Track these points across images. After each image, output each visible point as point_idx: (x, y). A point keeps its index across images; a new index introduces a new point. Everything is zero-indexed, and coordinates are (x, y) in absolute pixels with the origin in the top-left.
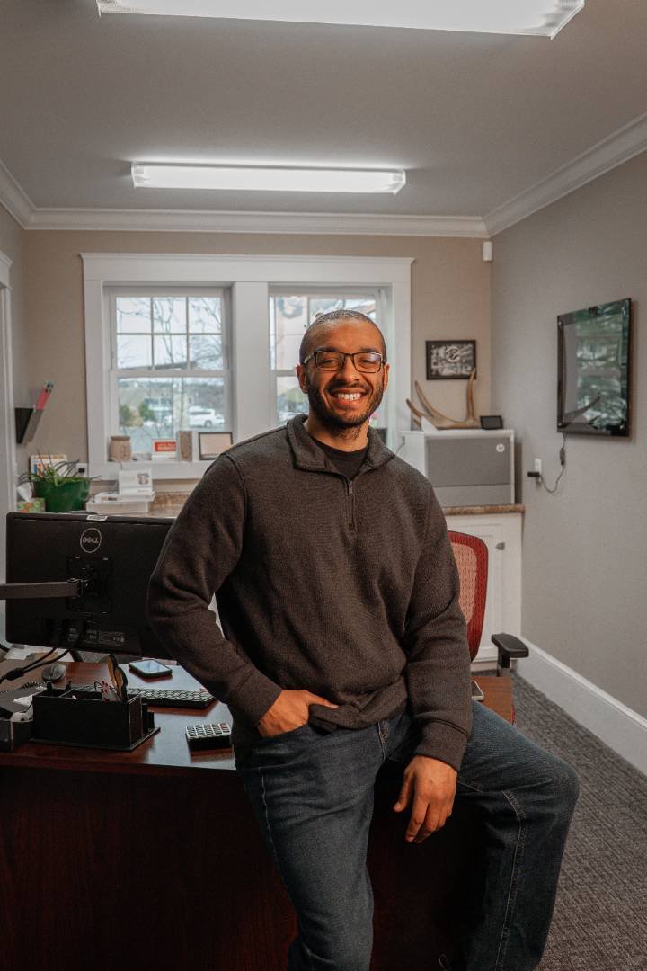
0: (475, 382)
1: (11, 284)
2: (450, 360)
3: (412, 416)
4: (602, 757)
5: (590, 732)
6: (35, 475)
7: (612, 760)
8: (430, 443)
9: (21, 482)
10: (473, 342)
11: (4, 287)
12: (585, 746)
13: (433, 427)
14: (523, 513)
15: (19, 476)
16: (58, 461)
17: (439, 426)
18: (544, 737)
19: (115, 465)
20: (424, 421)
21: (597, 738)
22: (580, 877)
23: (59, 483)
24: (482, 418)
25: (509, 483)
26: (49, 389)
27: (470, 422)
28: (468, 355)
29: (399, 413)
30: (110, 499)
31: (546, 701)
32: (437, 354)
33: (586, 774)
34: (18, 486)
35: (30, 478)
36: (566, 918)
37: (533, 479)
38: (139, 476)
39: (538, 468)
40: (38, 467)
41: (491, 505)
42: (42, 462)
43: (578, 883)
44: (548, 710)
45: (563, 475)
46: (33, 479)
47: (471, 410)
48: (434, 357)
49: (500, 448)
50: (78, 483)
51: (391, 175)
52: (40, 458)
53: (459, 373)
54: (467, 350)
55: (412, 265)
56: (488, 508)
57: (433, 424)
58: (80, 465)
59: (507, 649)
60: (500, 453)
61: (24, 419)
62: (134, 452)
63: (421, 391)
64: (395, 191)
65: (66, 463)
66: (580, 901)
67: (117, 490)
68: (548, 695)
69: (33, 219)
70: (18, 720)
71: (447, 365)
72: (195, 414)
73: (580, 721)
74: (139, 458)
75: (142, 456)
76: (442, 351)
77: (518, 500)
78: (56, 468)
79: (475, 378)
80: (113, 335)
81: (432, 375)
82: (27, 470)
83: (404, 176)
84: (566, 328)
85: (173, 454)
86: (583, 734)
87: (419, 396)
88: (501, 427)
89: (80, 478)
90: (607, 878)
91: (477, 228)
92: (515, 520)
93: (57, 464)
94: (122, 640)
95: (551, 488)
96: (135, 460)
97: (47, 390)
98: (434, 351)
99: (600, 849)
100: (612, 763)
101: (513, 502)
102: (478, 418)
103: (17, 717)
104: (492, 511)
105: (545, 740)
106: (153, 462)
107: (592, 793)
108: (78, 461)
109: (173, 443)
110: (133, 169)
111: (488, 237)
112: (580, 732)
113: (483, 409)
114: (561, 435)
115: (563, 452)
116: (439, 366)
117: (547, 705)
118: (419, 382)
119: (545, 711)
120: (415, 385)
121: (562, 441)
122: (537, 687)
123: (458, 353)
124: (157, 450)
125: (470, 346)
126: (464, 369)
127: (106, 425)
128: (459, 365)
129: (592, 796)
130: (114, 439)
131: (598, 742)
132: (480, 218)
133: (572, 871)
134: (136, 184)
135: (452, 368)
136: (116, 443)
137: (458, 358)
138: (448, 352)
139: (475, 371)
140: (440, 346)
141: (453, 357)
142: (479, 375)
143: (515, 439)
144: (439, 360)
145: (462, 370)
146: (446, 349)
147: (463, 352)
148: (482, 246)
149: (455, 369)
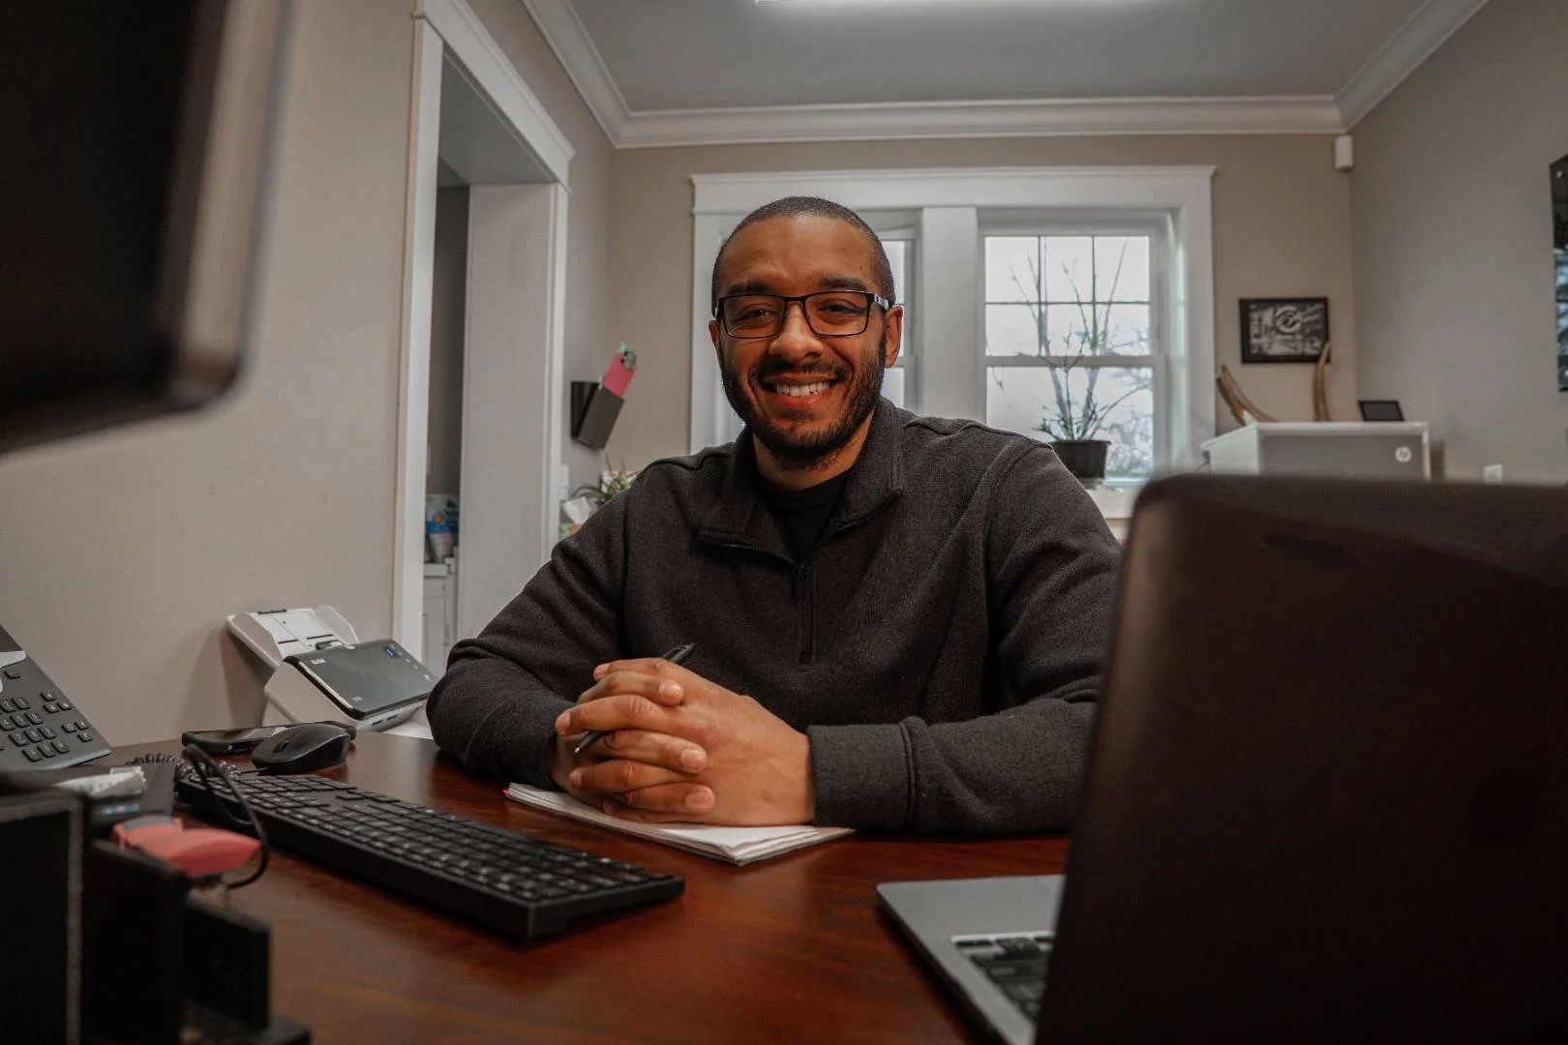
0: (1328, 368)
1: (566, 181)
2: (1283, 329)
8: (1269, 441)
9: (572, 494)
10: (1324, 301)
24: (1360, 406)
26: (626, 361)
28: (1316, 322)
32: (1260, 320)
48: (1254, 324)
53: (1299, 352)
54: (1312, 314)
55: (1214, 177)
63: (1230, 380)
69: (626, 131)
71: (1279, 337)
76: (1268, 316)
79: (1328, 360)
81: (1251, 356)
88: (1398, 417)
91: (1323, 116)
98: (1255, 316)
111: (1344, 129)
116: (1264, 340)
118: (1230, 368)
123: (1295, 318)
125: (1318, 306)
126: (1308, 345)
128: (1299, 337)
132: (1331, 98)
135: (1286, 343)
137: (1297, 327)
138: (1278, 317)
139: (1327, 347)
140: (1264, 308)
141: (1290, 323)
142: (1334, 357)
143: (1430, 436)
144: (1263, 330)
145: (1304, 347)
146: (1275, 312)
147: (1305, 316)
148: (1333, 146)
149: (1292, 345)
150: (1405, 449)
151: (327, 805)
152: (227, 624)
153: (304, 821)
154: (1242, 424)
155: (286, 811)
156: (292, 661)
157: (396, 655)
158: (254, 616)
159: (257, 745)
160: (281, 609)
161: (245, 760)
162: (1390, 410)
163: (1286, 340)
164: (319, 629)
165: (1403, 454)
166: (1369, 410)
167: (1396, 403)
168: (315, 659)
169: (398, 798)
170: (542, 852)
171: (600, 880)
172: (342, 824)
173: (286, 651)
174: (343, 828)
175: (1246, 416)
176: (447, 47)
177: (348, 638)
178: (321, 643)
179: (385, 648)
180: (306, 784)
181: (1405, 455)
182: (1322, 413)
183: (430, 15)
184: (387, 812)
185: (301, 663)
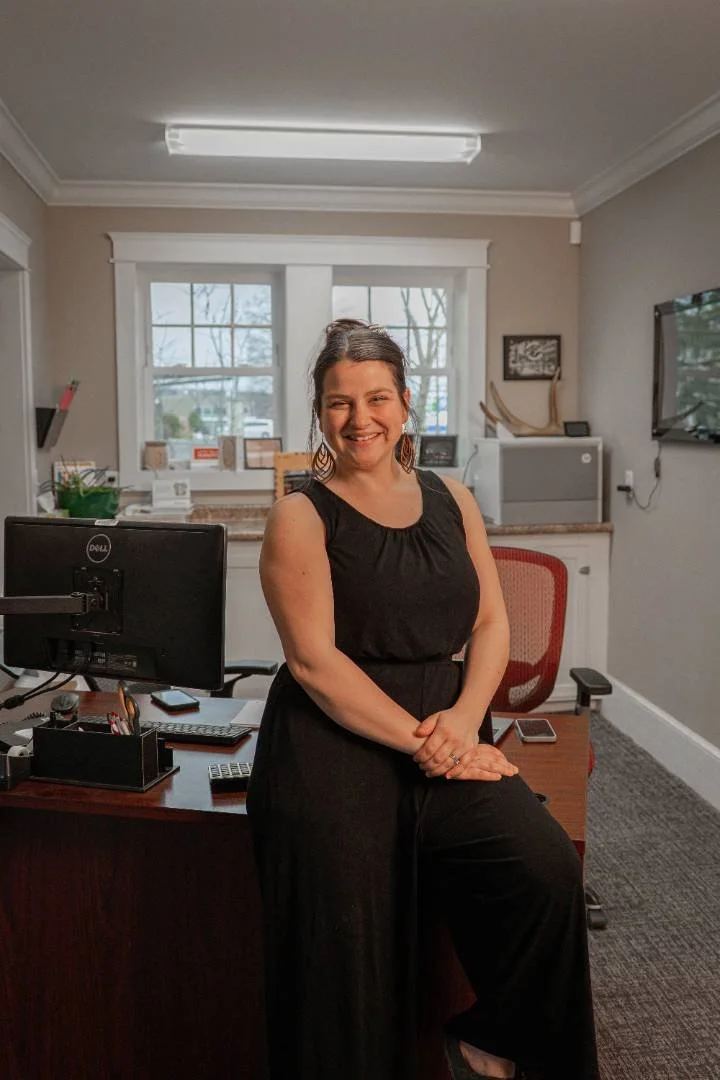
0: (559, 384)
1: (30, 267)
2: (531, 358)
3: (486, 421)
4: (696, 812)
5: (683, 782)
6: (59, 484)
7: (708, 814)
8: (507, 452)
9: (42, 491)
10: (558, 338)
11: (23, 269)
12: (676, 798)
13: (510, 434)
14: (611, 532)
15: (38, 484)
16: (84, 468)
17: (517, 432)
18: (630, 786)
19: (149, 474)
20: (500, 427)
21: (691, 789)
22: (666, 946)
23: (85, 492)
24: (566, 424)
25: (595, 498)
26: (74, 386)
27: (553, 429)
28: (552, 352)
29: (471, 418)
30: (143, 511)
31: (634, 746)
32: (516, 351)
33: (677, 830)
34: (38, 495)
35: (53, 487)
36: (648, 993)
37: (623, 494)
38: (176, 486)
39: (629, 481)
40: (62, 475)
41: (575, 524)
42: (67, 470)
43: (664, 954)
44: (636, 757)
45: (658, 488)
46: (57, 488)
47: (553, 416)
48: (512, 353)
49: (586, 458)
50: (108, 493)
51: (464, 140)
52: (64, 465)
53: (541, 373)
54: (551, 347)
55: (489, 249)
56: (571, 526)
57: (510, 430)
58: (109, 474)
59: (587, 685)
60: (586, 464)
61: (45, 421)
62: (170, 461)
63: (496, 392)
64: (469, 160)
65: (92, 471)
66: (665, 973)
67: (150, 502)
68: (636, 741)
69: (56, 192)
70: (16, 755)
71: (527, 364)
72: (250, 424)
73: (671, 768)
74: (176, 466)
75: (180, 464)
76: (521, 348)
77: (606, 518)
78: (82, 475)
79: (559, 378)
80: (147, 327)
81: (510, 376)
82: (49, 478)
83: (479, 142)
84: (665, 319)
85: (215, 463)
86: (675, 785)
87: (494, 399)
88: (587, 433)
89: (110, 488)
90: (698, 947)
91: (563, 205)
92: (602, 541)
93: (84, 474)
94: (135, 664)
95: (644, 503)
96: (172, 468)
97: (73, 388)
98: (512, 348)
99: (690, 915)
100: (708, 817)
101: (600, 520)
102: (562, 425)
103: (15, 751)
104: (575, 530)
105: (631, 791)
106: (192, 471)
107: (683, 851)
108: (107, 469)
109: (215, 450)
110: (167, 133)
111: (577, 216)
112: (671, 782)
113: (568, 414)
114: (656, 442)
115: (657, 463)
116: (518, 365)
117: (635, 751)
118: (495, 384)
119: (632, 758)
120: (491, 387)
121: (657, 449)
122: (623, 730)
123: (540, 350)
124: (196, 457)
125: (554, 342)
126: (546, 368)
127: (139, 429)
128: (541, 363)
129: (683, 855)
130: (149, 444)
131: (693, 795)
132: (568, 194)
133: (658, 940)
134: (171, 151)
135: (532, 367)
136: (151, 449)
137: (540, 356)
138: (528, 349)
139: (559, 369)
140: (519, 342)
141: (535, 354)
142: (563, 375)
143: (604, 447)
144: (518, 357)
145: (544, 369)
146: (526, 345)
147: (546, 348)
148: (569, 227)
149: (537, 368)
150: (588, 455)
162: (584, 429)
163: (533, 365)
167: (588, 422)
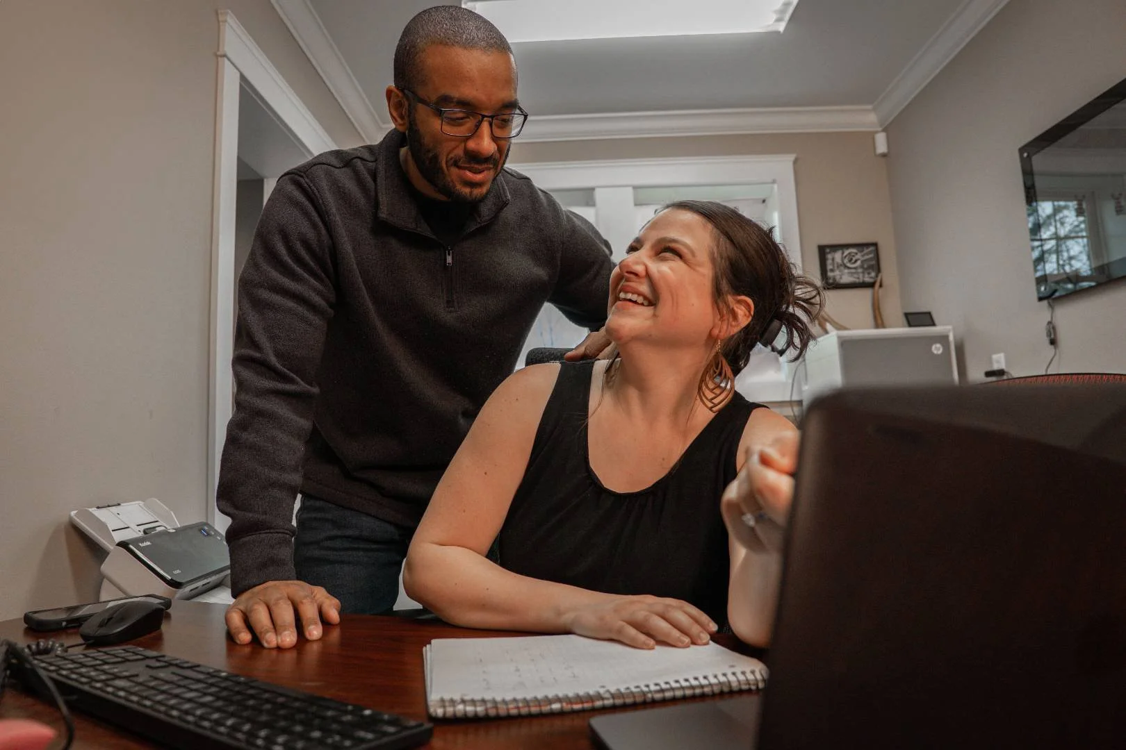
0: (881, 291)
2: (849, 265)
8: (845, 344)
10: (875, 245)
24: (907, 314)
28: (870, 259)
32: (833, 259)
39: (1000, 364)
48: (829, 262)
53: (861, 281)
54: (867, 254)
55: (795, 162)
71: (846, 271)
76: (838, 256)
79: (881, 286)
81: (829, 285)
88: (932, 323)
91: (866, 119)
98: (829, 256)
111: (880, 128)
114: (1045, 306)
115: (1050, 328)
116: (837, 273)
121: (1046, 312)
123: (858, 257)
125: (872, 248)
126: (866, 276)
128: (860, 270)
132: (870, 107)
135: (851, 275)
137: (859, 263)
138: (846, 256)
139: (879, 278)
140: (835, 251)
141: (853, 261)
142: (885, 283)
143: (955, 337)
144: (836, 265)
145: (864, 277)
146: (843, 253)
147: (863, 256)
148: (873, 139)
149: (856, 276)
150: (938, 345)
151: (137, 675)
152: (71, 518)
153: (113, 694)
154: (826, 332)
155: (98, 685)
156: (124, 545)
157: (209, 535)
158: (94, 511)
159: (86, 620)
160: (116, 503)
161: (76, 633)
162: (925, 319)
163: (852, 273)
164: (146, 517)
165: (937, 349)
166: (914, 319)
167: (929, 313)
168: (142, 542)
169: (201, 663)
170: (314, 709)
171: (362, 734)
172: (145, 694)
173: (119, 537)
174: (146, 698)
175: (828, 326)
176: (243, 78)
177: (171, 522)
178: (147, 529)
179: (200, 530)
180: (123, 655)
181: (938, 349)
182: (879, 322)
183: (229, 55)
184: (186, 678)
185: (131, 546)
